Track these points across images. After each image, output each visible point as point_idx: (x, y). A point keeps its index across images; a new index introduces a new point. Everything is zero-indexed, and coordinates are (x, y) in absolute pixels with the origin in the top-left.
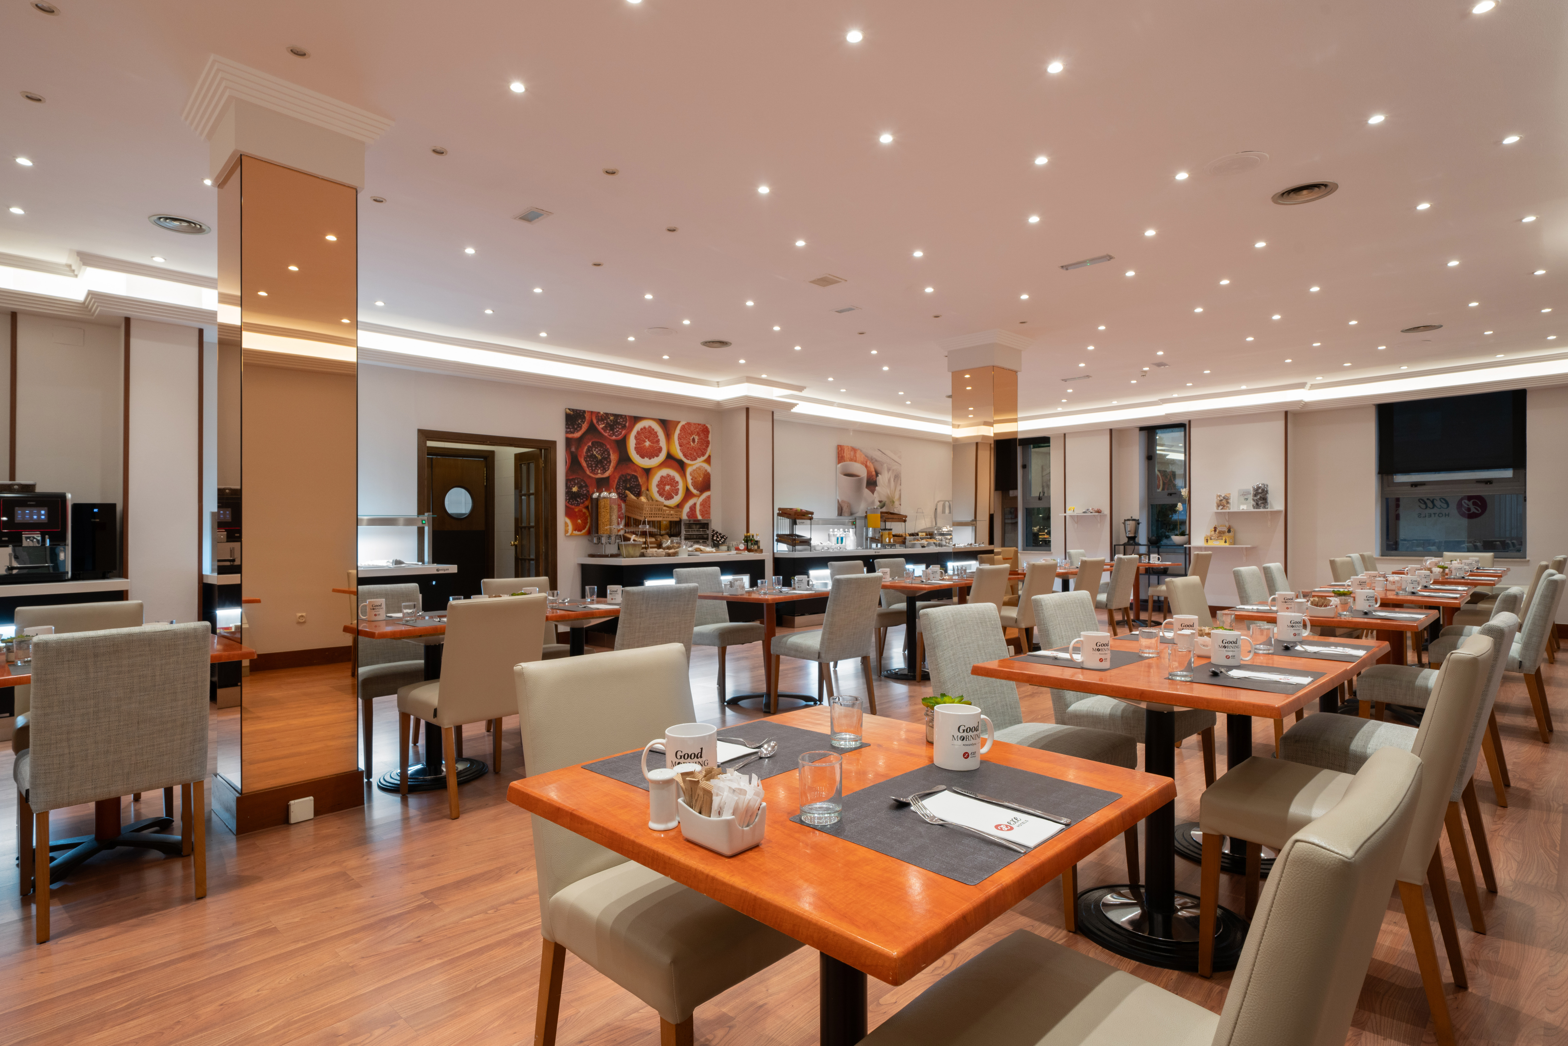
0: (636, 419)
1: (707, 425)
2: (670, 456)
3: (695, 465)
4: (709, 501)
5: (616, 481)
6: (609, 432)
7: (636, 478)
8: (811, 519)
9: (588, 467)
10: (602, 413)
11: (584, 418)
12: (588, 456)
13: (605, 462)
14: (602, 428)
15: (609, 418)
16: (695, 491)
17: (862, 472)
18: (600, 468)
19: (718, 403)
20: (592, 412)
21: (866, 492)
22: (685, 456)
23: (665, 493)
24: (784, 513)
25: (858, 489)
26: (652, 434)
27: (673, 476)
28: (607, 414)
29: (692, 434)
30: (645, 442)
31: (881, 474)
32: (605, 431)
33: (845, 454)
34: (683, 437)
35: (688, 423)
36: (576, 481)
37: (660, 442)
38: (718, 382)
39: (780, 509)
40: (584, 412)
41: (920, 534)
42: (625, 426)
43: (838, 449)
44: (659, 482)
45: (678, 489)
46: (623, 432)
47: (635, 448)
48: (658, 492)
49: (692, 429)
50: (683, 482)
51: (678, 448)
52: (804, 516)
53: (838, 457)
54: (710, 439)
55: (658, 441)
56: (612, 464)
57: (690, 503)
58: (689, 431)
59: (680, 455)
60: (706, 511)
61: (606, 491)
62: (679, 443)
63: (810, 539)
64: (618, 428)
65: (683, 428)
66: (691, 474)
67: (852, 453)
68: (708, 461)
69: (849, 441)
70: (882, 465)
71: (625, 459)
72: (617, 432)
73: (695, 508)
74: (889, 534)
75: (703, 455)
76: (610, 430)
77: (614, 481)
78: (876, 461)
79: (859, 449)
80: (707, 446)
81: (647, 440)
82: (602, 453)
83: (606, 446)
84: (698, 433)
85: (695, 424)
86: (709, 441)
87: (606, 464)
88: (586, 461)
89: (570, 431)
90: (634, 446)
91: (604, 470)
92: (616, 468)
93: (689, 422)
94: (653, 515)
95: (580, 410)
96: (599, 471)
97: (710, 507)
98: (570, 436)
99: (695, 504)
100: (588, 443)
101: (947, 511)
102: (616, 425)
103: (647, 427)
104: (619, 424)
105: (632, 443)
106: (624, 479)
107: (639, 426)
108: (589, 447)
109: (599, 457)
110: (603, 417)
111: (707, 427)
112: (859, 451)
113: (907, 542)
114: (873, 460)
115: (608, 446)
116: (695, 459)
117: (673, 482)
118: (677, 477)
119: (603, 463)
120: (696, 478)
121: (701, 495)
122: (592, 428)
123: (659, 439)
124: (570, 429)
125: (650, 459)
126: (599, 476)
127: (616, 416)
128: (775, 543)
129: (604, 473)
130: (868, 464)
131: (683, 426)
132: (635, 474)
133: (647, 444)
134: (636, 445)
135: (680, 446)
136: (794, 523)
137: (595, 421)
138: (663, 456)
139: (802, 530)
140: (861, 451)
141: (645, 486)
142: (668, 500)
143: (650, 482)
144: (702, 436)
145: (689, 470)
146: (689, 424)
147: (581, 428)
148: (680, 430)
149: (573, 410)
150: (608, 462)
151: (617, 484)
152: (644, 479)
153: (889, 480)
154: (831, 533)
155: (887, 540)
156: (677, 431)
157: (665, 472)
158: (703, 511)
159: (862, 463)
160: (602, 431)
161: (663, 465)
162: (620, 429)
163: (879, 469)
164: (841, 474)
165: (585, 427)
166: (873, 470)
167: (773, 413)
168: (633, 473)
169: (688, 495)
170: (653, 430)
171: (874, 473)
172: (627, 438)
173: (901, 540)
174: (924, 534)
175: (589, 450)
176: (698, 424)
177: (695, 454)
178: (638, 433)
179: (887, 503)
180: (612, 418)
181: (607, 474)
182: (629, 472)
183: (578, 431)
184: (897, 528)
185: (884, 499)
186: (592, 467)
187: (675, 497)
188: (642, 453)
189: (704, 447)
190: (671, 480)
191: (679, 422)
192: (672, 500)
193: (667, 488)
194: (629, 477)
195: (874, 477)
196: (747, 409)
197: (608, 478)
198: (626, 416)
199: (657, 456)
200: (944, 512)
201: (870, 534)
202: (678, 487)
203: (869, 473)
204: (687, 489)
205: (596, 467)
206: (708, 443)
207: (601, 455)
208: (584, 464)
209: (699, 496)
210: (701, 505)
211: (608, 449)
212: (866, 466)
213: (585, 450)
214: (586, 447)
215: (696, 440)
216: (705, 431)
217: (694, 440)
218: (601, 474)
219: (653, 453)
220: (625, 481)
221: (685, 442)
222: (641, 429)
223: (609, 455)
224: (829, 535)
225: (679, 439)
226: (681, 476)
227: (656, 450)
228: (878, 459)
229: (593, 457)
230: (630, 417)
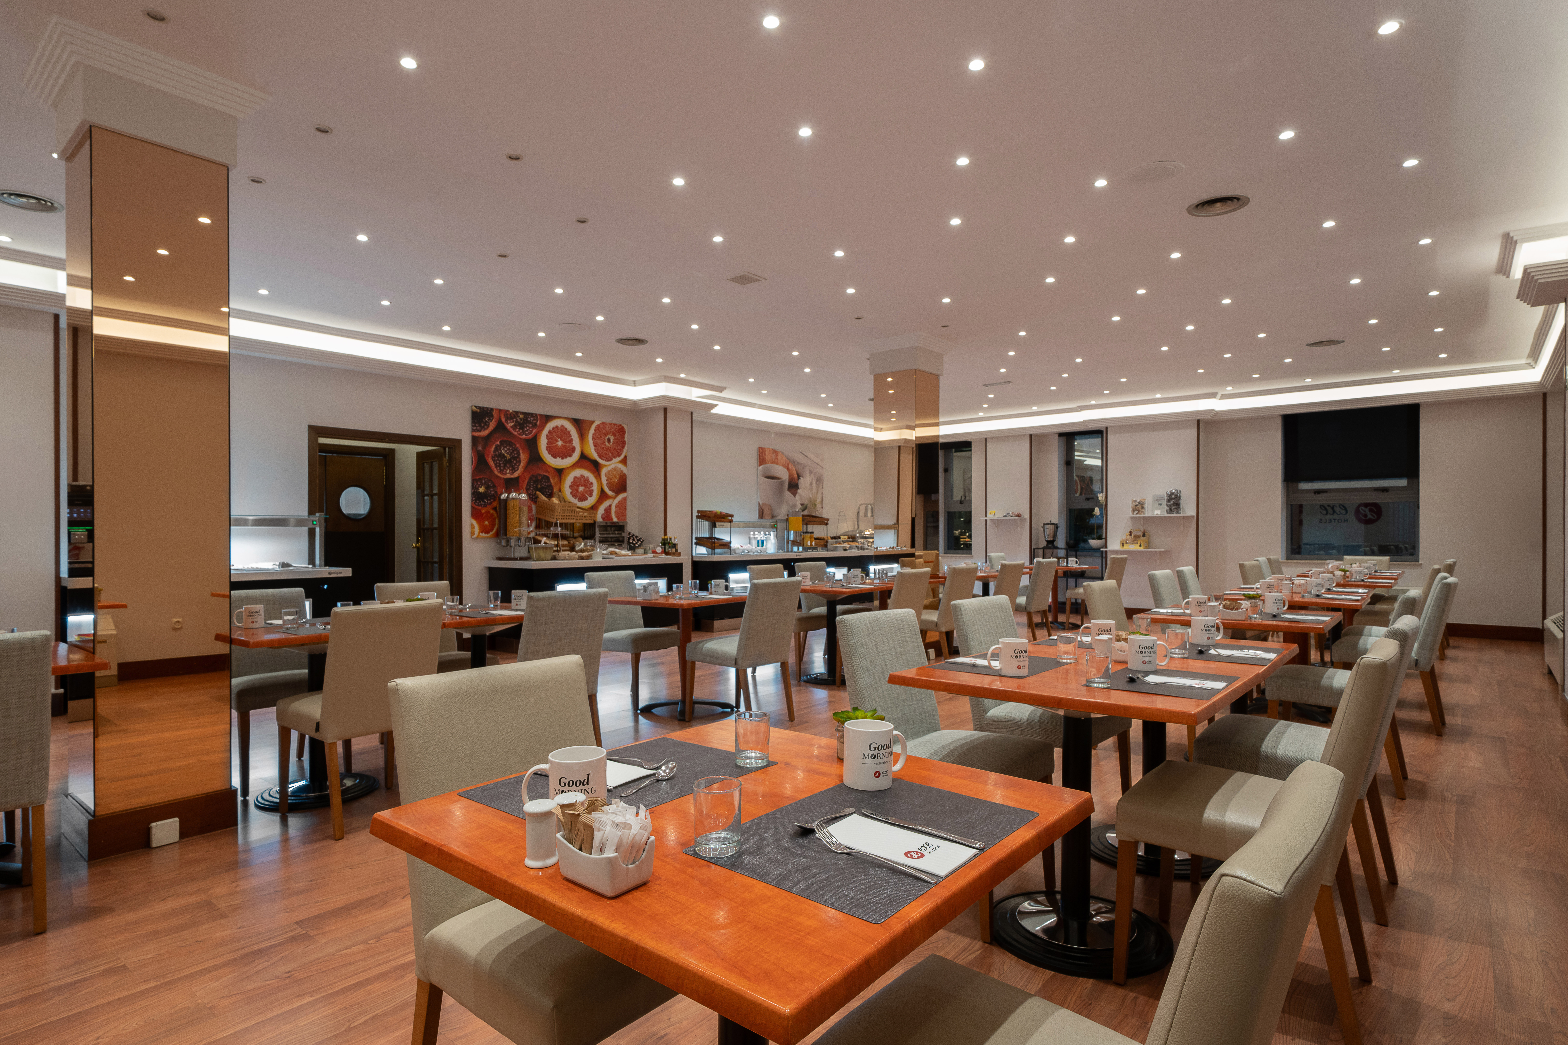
0: (548, 418)
1: (623, 425)
2: (583, 457)
3: (610, 466)
4: (625, 503)
5: (526, 482)
6: (519, 431)
7: (548, 478)
8: (731, 521)
9: (496, 467)
10: (511, 411)
11: (492, 416)
12: (496, 455)
13: (515, 462)
14: (512, 427)
15: (519, 417)
16: (610, 493)
17: (784, 474)
18: (509, 468)
19: (635, 403)
20: (500, 410)
21: (788, 494)
22: (600, 456)
23: (579, 494)
24: (703, 515)
25: (780, 492)
26: (564, 433)
27: (587, 477)
28: (516, 412)
29: (607, 434)
30: (558, 441)
31: (803, 477)
32: (514, 430)
33: (766, 457)
34: (598, 437)
36: (483, 481)
37: (574, 442)
38: (634, 381)
39: (698, 512)
40: (492, 409)
41: (842, 537)
42: (536, 424)
43: (759, 451)
44: (572, 483)
45: (593, 490)
46: (534, 431)
47: (547, 447)
48: (571, 493)
49: (607, 429)
50: (598, 483)
51: (592, 448)
52: (724, 518)
53: (760, 459)
54: (626, 439)
55: (571, 441)
56: (522, 464)
57: (606, 504)
58: (604, 431)
59: (595, 456)
60: (622, 513)
61: (514, 492)
62: (593, 443)
63: (730, 542)
64: (529, 426)
65: (598, 427)
66: (606, 475)
67: (774, 455)
68: (624, 461)
69: (770, 444)
70: (804, 468)
71: (535, 458)
72: (527, 430)
73: (610, 510)
74: (811, 537)
75: (619, 455)
76: (520, 429)
77: (524, 482)
78: (798, 463)
79: (780, 451)
80: (623, 447)
81: (559, 440)
82: (511, 453)
83: (515, 445)
84: (613, 433)
85: (610, 424)
86: (625, 441)
87: (515, 464)
88: (494, 461)
89: (476, 429)
90: (546, 445)
91: (514, 470)
92: (526, 468)
93: (604, 421)
94: (565, 517)
95: (487, 408)
96: (508, 471)
97: (626, 509)
98: (477, 434)
99: (610, 506)
100: (496, 441)
101: (869, 514)
102: (526, 424)
103: (559, 426)
104: (529, 422)
105: (543, 442)
106: (534, 479)
107: (550, 425)
108: (497, 446)
109: (508, 457)
110: (513, 416)
111: (623, 427)
112: (780, 453)
113: (829, 546)
114: (794, 463)
115: (518, 445)
116: (611, 460)
117: (587, 484)
118: (592, 478)
119: (511, 463)
120: (611, 479)
121: (616, 496)
122: (500, 426)
123: (572, 439)
124: (477, 427)
125: (562, 459)
126: (508, 476)
127: (526, 415)
128: (694, 546)
129: (513, 473)
130: (790, 466)
131: (598, 425)
132: (547, 474)
133: (560, 443)
134: (547, 444)
135: (595, 446)
136: (714, 525)
137: (503, 420)
138: (576, 456)
139: (722, 533)
140: (783, 453)
141: (558, 487)
142: (582, 501)
143: (562, 482)
144: (618, 436)
145: (604, 471)
146: (603, 423)
147: (488, 426)
148: (595, 430)
149: (480, 408)
150: (517, 462)
151: (527, 485)
152: (557, 480)
153: (811, 483)
154: (752, 536)
155: (809, 543)
156: (592, 431)
157: (578, 472)
158: (619, 514)
159: (784, 466)
160: (511, 430)
161: (576, 465)
162: (530, 427)
163: (801, 472)
164: (763, 476)
165: (492, 425)
166: (795, 472)
167: (692, 413)
168: (545, 474)
169: (603, 496)
170: (566, 429)
171: (796, 476)
172: (538, 438)
173: (823, 543)
174: (846, 537)
175: (497, 449)
176: (614, 424)
177: (610, 454)
178: (550, 432)
179: (809, 506)
180: (521, 416)
181: (516, 474)
182: (540, 472)
183: (485, 429)
184: (819, 531)
185: (806, 502)
186: (500, 466)
187: (589, 498)
188: (555, 453)
189: (620, 448)
190: (585, 481)
191: (594, 422)
192: (586, 501)
193: (581, 489)
194: (540, 478)
195: (796, 480)
196: (665, 410)
197: (517, 479)
198: (536, 415)
199: (570, 456)
200: (866, 515)
201: (792, 538)
202: (593, 488)
203: (791, 475)
204: (602, 491)
205: (504, 467)
206: (624, 443)
207: (510, 455)
208: (492, 464)
209: (614, 498)
210: (617, 506)
211: (517, 448)
212: (788, 469)
213: (493, 449)
214: (494, 446)
215: (612, 441)
216: (621, 431)
217: (609, 440)
218: (510, 473)
219: (566, 452)
220: (536, 482)
221: (599, 442)
222: (553, 428)
223: (519, 454)
224: (749, 538)
225: (594, 438)
226: (596, 477)
227: (570, 450)
228: (800, 462)
229: (501, 456)
230: (541, 416)
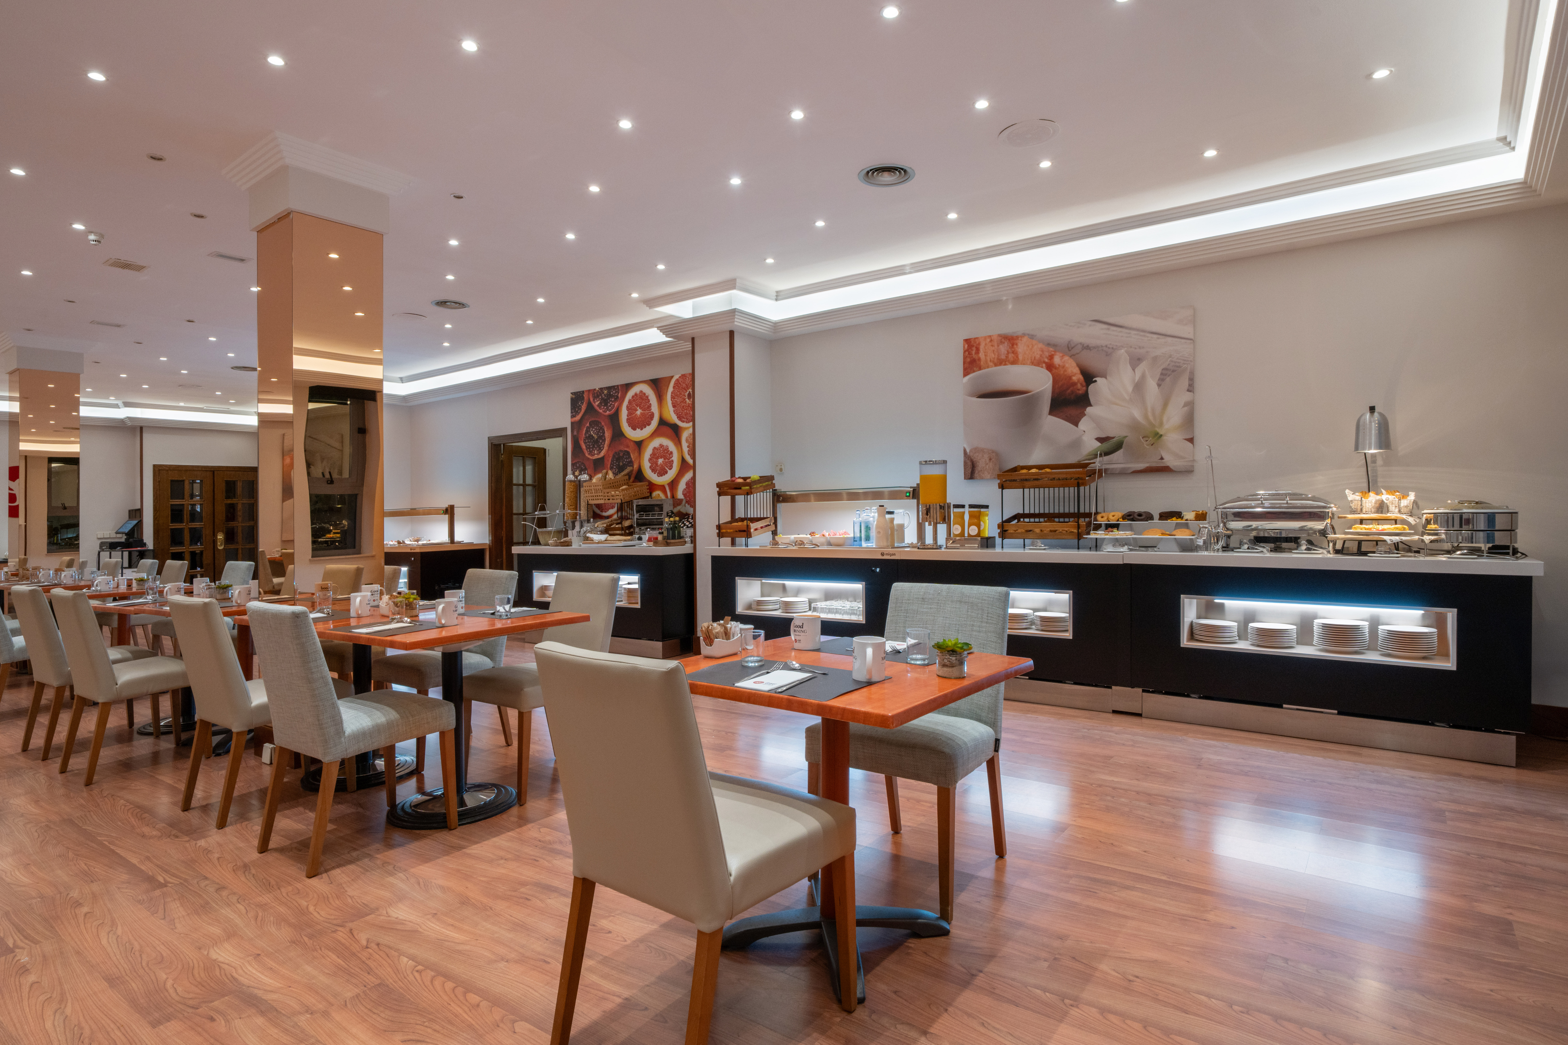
0: (628, 386)
2: (663, 422)
5: (610, 460)
6: (604, 408)
7: (628, 454)
9: (587, 448)
10: (597, 388)
11: (584, 397)
12: (586, 437)
13: (601, 441)
14: (598, 405)
15: (604, 393)
16: (691, 462)
17: (1040, 381)
18: (596, 448)
20: (589, 391)
21: (1050, 422)
22: (680, 418)
23: (658, 468)
25: (1027, 421)
26: (643, 399)
27: (667, 446)
28: (601, 389)
29: (687, 387)
30: (637, 410)
31: (1104, 375)
32: (600, 407)
33: (982, 355)
34: (677, 395)
35: (682, 375)
36: (578, 465)
37: (652, 407)
40: (583, 391)
42: (617, 397)
43: (964, 347)
44: (651, 456)
45: (673, 461)
46: (616, 404)
47: (627, 419)
48: (650, 467)
49: (687, 381)
50: (678, 452)
51: (671, 409)
53: (965, 364)
55: (650, 406)
56: (606, 442)
58: (684, 385)
59: (674, 419)
62: (672, 403)
65: (677, 383)
66: (687, 441)
70: (1107, 354)
71: (618, 434)
76: (604, 405)
77: (608, 460)
78: (1087, 348)
79: (1024, 335)
81: (638, 408)
82: (598, 432)
83: (601, 424)
87: (602, 443)
88: (585, 443)
89: (574, 414)
90: (627, 417)
91: (600, 450)
92: (610, 446)
93: (683, 373)
95: (580, 391)
96: (596, 452)
98: (574, 419)
100: (587, 424)
103: (638, 392)
104: (612, 395)
105: (624, 414)
106: (617, 457)
107: (630, 394)
108: (588, 428)
109: (596, 437)
110: (599, 393)
112: (1025, 338)
115: (603, 424)
117: (667, 454)
118: (672, 447)
119: (598, 442)
122: (590, 407)
123: (651, 404)
124: (574, 412)
125: (642, 429)
126: (596, 457)
127: (609, 388)
129: (600, 452)
130: (1057, 360)
131: (677, 380)
132: (627, 450)
133: (639, 412)
135: (674, 406)
137: (592, 399)
138: (655, 423)
140: (1032, 337)
141: (637, 462)
142: (662, 476)
143: (642, 456)
145: (684, 436)
147: (581, 409)
148: (674, 387)
149: (576, 392)
150: (603, 440)
151: (611, 464)
152: (637, 454)
153: (1138, 385)
156: (671, 389)
157: (657, 442)
159: (1037, 363)
160: (598, 408)
161: (655, 434)
162: (613, 401)
163: (1095, 365)
164: (972, 395)
165: (584, 407)
166: (1076, 370)
168: (626, 449)
169: (684, 467)
170: (645, 394)
171: (1078, 377)
172: (619, 410)
175: (587, 431)
178: (630, 402)
179: (1130, 440)
180: (606, 391)
181: (602, 454)
182: (622, 448)
183: (578, 413)
185: (1113, 432)
186: (589, 448)
187: (668, 472)
188: (634, 424)
190: (664, 451)
191: (672, 377)
193: (660, 462)
194: (621, 455)
195: (1079, 386)
197: (603, 458)
198: (618, 386)
199: (649, 425)
202: (673, 458)
203: (1059, 379)
204: (683, 460)
205: (593, 448)
207: (597, 434)
208: (584, 447)
211: (603, 426)
212: (1050, 367)
213: (584, 431)
214: (585, 429)
217: (689, 396)
218: (597, 454)
219: (647, 421)
220: (618, 459)
221: (677, 402)
222: (633, 397)
223: (604, 433)
225: (672, 398)
226: (676, 444)
227: (648, 418)
228: (1092, 342)
229: (591, 437)
230: (622, 385)
